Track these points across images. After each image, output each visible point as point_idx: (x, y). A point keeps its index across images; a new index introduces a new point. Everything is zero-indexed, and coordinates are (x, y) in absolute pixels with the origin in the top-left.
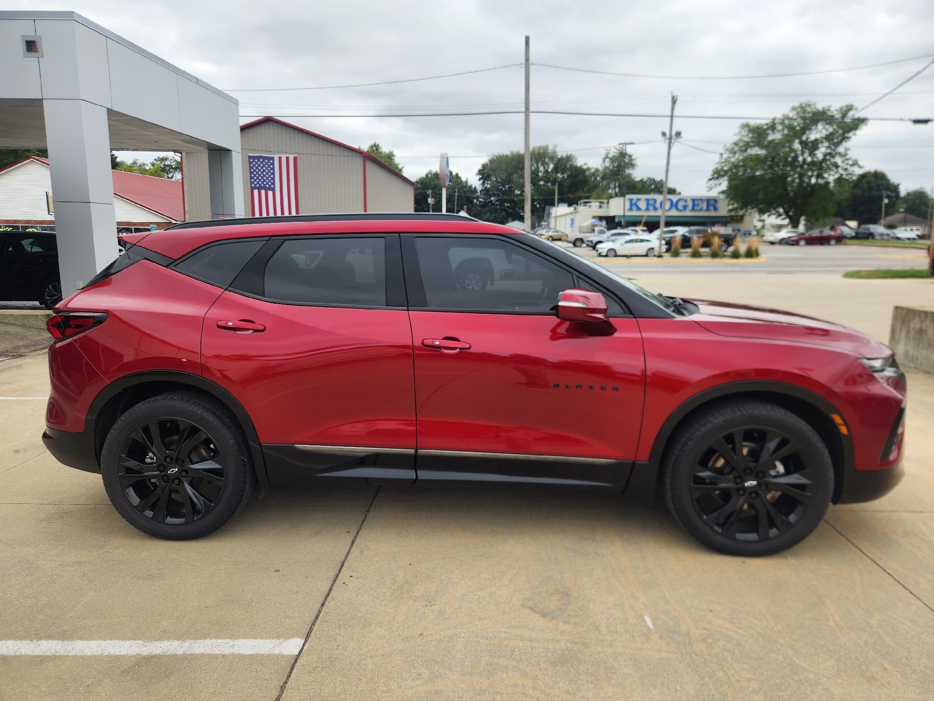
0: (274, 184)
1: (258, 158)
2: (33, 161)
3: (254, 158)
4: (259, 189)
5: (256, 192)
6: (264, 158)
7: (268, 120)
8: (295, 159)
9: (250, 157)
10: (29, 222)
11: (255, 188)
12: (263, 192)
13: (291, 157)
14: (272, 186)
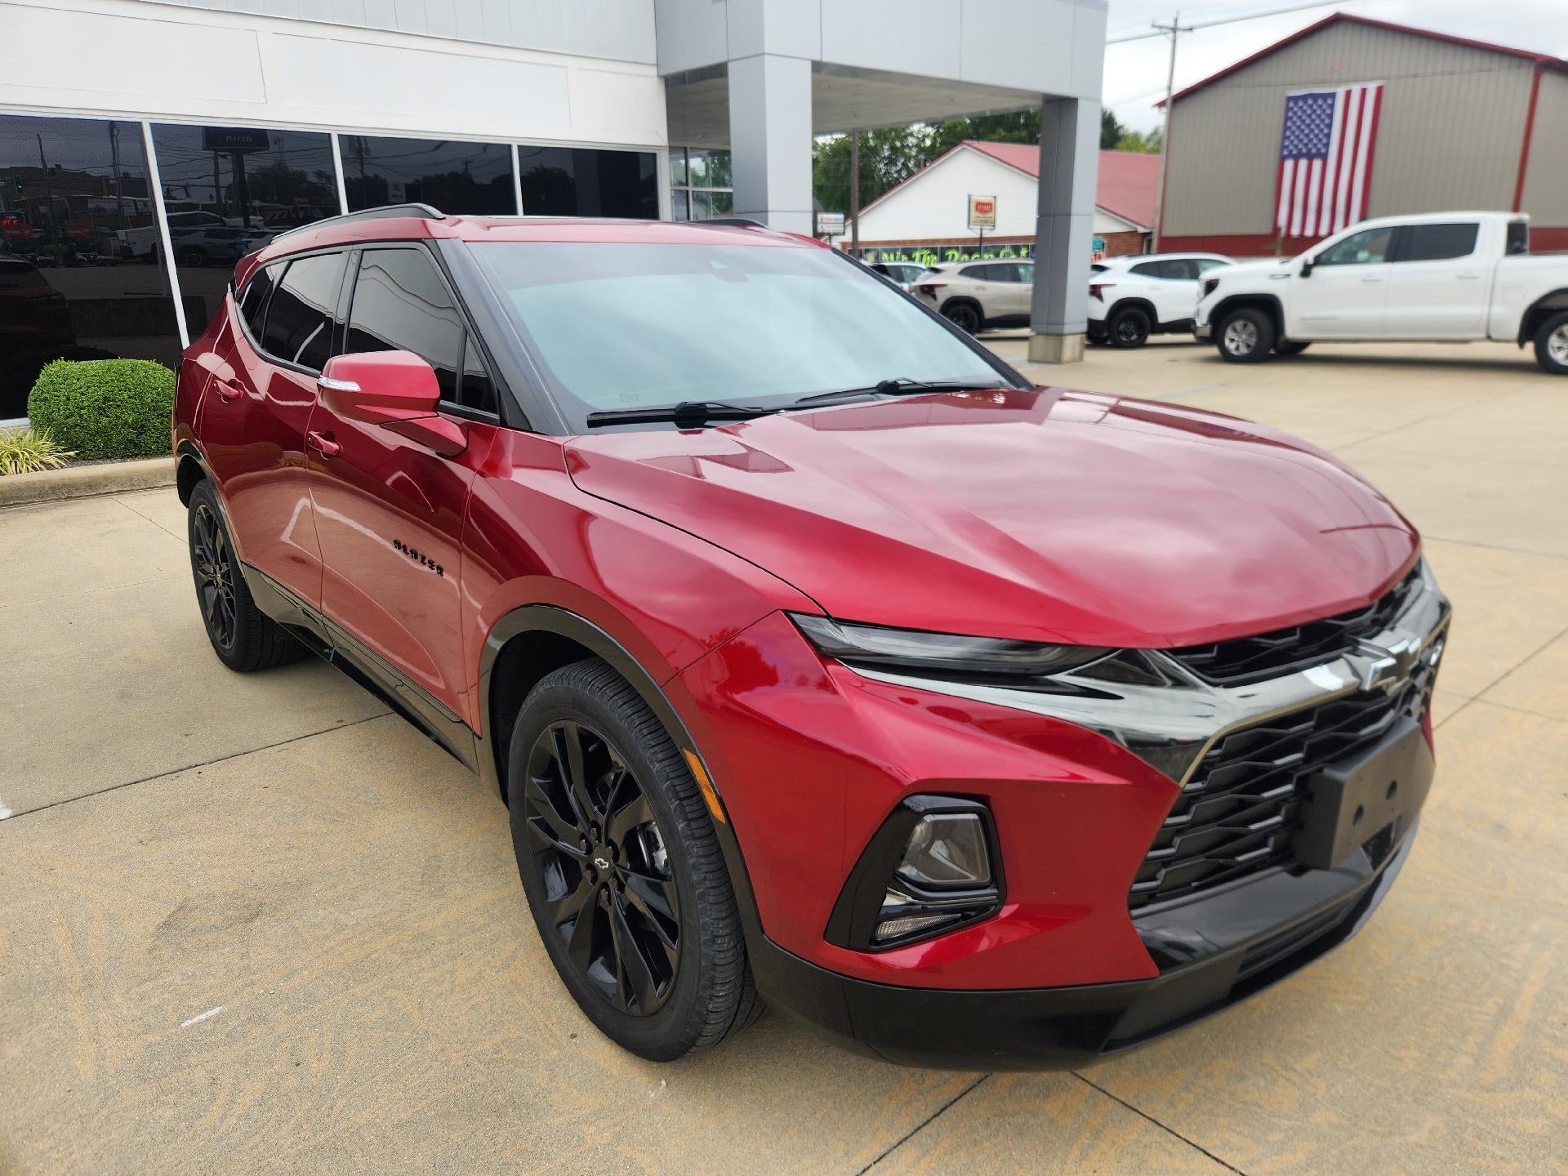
0: (1327, 145)
1: (1305, 98)
2: (964, 149)
3: (1296, 99)
4: (1296, 158)
5: (1289, 165)
6: (1315, 97)
7: (1337, 20)
8: (1380, 90)
9: (1289, 99)
10: (949, 241)
11: (1290, 156)
12: (1303, 163)
13: (1371, 88)
14: (1323, 151)
